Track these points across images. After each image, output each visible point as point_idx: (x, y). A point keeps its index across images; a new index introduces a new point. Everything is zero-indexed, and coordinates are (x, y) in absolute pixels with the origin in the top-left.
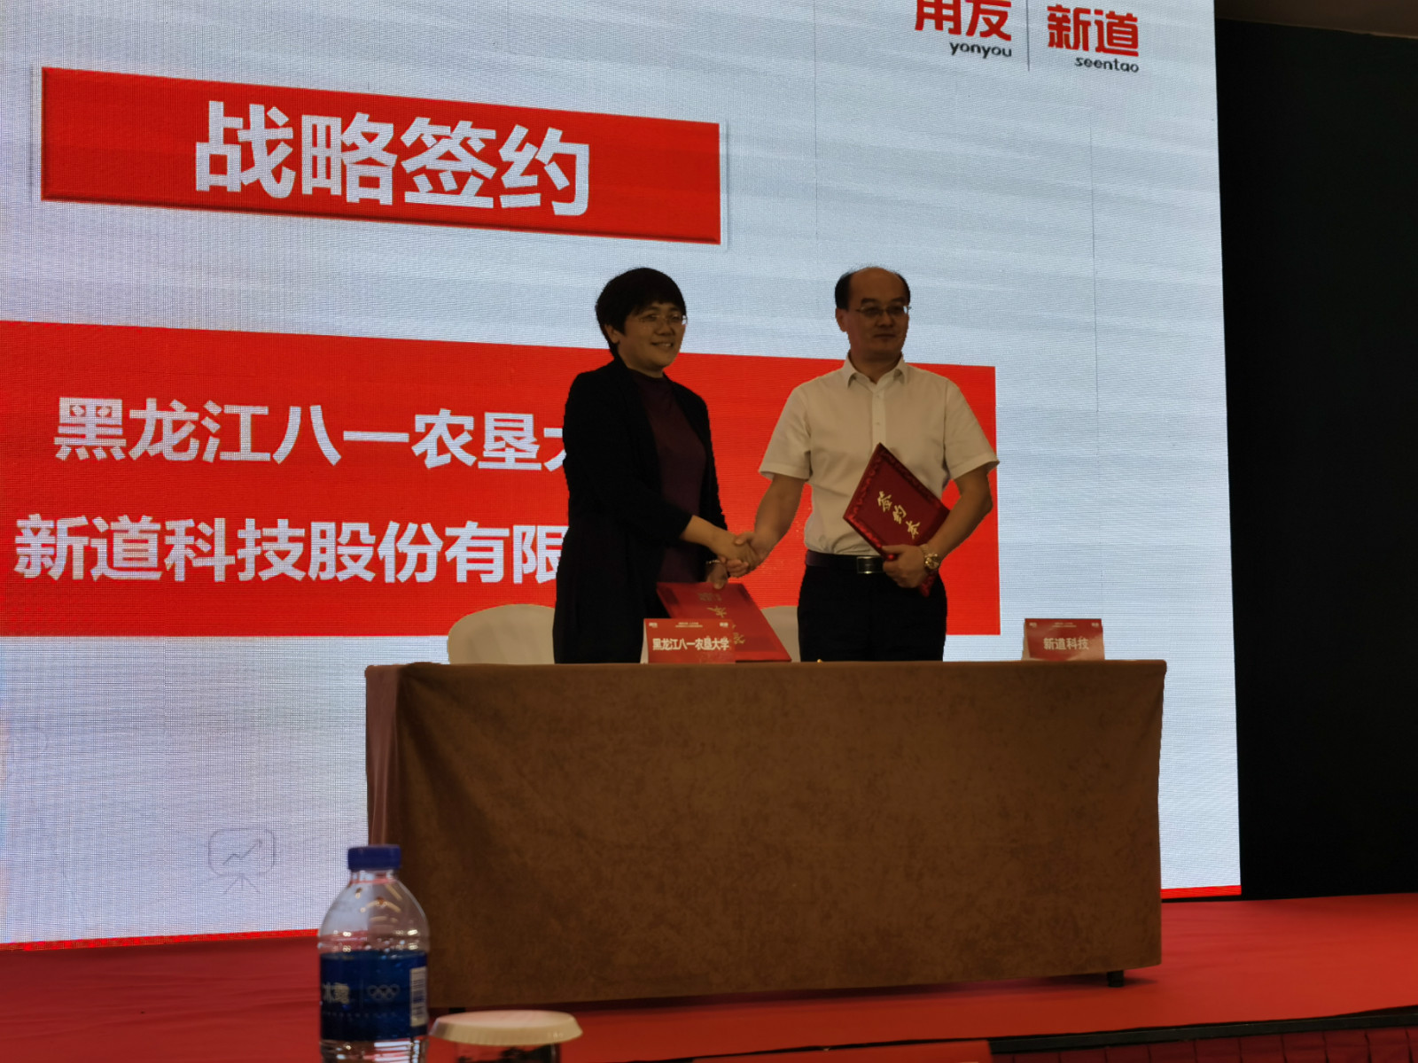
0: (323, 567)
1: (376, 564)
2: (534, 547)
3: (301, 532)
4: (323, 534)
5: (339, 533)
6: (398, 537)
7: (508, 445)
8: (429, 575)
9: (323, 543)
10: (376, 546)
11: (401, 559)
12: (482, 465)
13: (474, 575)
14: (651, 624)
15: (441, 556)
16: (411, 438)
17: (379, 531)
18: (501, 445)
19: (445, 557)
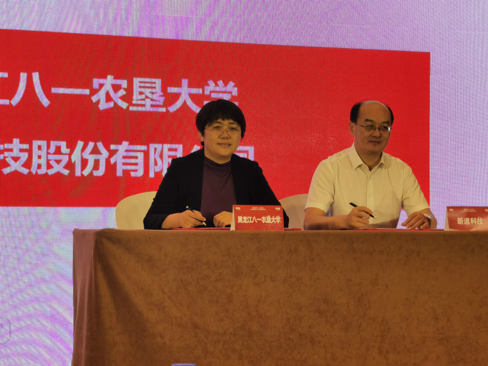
0: (39, 166)
1: (70, 166)
2: (161, 156)
3: (26, 146)
4: (40, 148)
5: (48, 147)
6: (83, 150)
7: (147, 97)
8: (100, 172)
9: (40, 153)
10: (70, 154)
11: (84, 163)
12: (132, 108)
13: (126, 173)
14: (237, 208)
15: (108, 161)
16: (90, 92)
17: (72, 147)
18: (143, 97)
19: (110, 162)
